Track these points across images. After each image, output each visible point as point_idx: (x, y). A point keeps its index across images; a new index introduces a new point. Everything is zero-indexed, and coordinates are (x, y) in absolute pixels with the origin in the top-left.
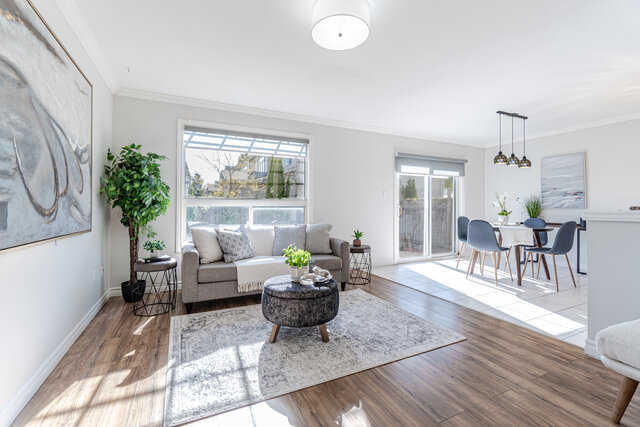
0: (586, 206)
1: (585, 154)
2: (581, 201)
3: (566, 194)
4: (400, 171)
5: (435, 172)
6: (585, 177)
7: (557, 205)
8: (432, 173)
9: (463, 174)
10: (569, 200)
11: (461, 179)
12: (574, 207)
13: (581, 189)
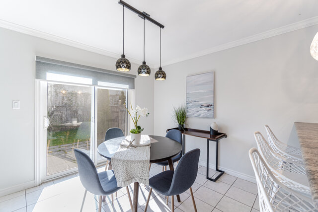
0: (214, 116)
1: (214, 73)
2: (211, 113)
3: (202, 106)
4: (45, 79)
5: (100, 83)
6: (214, 92)
7: (196, 115)
8: (95, 84)
9: (133, 87)
10: (204, 111)
11: (132, 90)
12: (207, 117)
13: (211, 102)
